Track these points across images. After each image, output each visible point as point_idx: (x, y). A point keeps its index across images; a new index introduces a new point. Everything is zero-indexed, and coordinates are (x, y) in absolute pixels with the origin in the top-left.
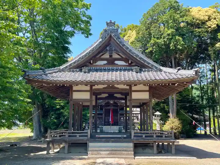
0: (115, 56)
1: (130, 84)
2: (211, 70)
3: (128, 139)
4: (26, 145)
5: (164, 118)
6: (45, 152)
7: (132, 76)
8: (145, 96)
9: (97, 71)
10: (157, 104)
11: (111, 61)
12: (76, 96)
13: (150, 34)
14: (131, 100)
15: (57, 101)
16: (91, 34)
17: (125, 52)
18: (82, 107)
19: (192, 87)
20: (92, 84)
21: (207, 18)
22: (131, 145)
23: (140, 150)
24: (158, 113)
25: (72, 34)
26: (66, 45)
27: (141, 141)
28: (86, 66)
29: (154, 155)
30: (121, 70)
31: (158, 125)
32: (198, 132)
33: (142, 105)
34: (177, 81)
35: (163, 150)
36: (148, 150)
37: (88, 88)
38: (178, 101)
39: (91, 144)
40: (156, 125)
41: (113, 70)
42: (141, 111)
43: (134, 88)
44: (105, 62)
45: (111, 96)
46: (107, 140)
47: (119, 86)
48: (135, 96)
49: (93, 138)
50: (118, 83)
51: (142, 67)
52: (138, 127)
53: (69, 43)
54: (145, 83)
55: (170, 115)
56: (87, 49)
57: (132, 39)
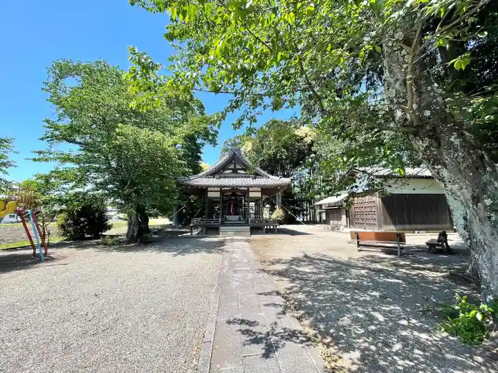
0: (238, 167)
1: (248, 187)
2: (308, 173)
3: (246, 224)
4: (170, 230)
5: (272, 210)
6: (189, 234)
7: (249, 181)
8: (259, 195)
9: (225, 177)
10: (267, 199)
11: (235, 171)
12: (210, 195)
13: (262, 145)
14: (248, 197)
15: (192, 196)
16: (217, 144)
17: (244, 164)
18: (213, 202)
19: (294, 186)
20: (221, 187)
21: (304, 135)
22: (249, 228)
23: (255, 231)
24: (268, 206)
25: (203, 145)
26: (199, 154)
27: (255, 225)
28: (218, 174)
29: (263, 234)
30: (242, 177)
31: (268, 215)
32: (298, 219)
33: (256, 200)
34: (279, 186)
35: (269, 231)
36: (260, 231)
37: (219, 189)
38: (283, 197)
39: (221, 228)
40: (266, 214)
41: (236, 177)
42: (255, 205)
43: (251, 189)
44: (231, 171)
45: (234, 194)
46: (233, 225)
47: (241, 189)
48: (252, 195)
49: (223, 224)
50: (241, 187)
51: (257, 175)
52: (253, 216)
53: (200, 153)
54: (258, 186)
55: (277, 207)
56: (216, 163)
57: (249, 149)
